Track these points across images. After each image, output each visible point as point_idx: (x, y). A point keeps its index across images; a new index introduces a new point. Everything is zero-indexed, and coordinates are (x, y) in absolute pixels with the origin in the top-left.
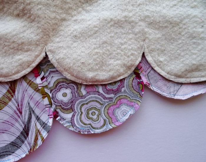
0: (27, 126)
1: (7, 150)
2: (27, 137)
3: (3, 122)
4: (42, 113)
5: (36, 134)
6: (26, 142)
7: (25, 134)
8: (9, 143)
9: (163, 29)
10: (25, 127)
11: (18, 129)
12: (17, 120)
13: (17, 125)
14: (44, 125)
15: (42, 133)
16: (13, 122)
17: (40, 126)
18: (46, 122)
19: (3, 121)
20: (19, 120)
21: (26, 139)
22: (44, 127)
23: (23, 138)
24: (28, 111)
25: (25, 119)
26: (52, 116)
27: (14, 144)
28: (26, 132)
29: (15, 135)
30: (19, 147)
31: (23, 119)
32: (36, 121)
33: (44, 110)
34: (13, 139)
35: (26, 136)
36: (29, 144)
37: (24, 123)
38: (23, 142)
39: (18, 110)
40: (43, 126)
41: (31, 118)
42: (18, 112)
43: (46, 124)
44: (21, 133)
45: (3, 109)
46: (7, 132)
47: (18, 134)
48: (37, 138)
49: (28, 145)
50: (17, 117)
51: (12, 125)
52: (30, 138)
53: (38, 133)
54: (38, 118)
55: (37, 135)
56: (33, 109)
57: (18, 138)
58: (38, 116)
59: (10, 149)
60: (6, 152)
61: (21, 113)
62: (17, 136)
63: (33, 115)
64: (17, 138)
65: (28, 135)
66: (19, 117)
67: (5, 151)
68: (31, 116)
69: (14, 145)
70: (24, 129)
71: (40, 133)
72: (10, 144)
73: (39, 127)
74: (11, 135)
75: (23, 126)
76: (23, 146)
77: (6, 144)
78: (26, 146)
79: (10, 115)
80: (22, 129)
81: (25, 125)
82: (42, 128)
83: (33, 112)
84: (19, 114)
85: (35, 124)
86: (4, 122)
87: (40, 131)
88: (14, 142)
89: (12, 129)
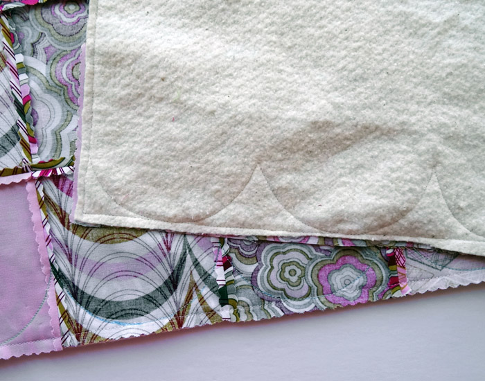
0: (176, 272)
1: (138, 307)
2: (175, 291)
3: (137, 259)
4: (205, 254)
5: (190, 288)
6: (171, 299)
7: (171, 286)
8: (142, 295)
9: (470, 150)
10: (172, 273)
11: (160, 276)
12: (160, 260)
13: (159, 267)
14: (205, 276)
15: (200, 288)
16: (154, 261)
17: (199, 277)
18: (209, 272)
19: (137, 257)
20: (164, 260)
21: (172, 293)
22: (205, 279)
23: (167, 293)
24: (181, 248)
25: (174, 260)
26: (221, 263)
27: (150, 299)
28: (172, 283)
29: (154, 285)
30: (158, 305)
31: (172, 260)
32: (193, 267)
33: (209, 251)
34: (150, 289)
35: (172, 289)
36: (176, 303)
37: (171, 267)
38: (166, 298)
39: (165, 243)
40: (203, 278)
41: (185, 260)
42: (164, 247)
43: (209, 275)
44: (165, 283)
45: (140, 238)
46: (142, 277)
47: (160, 283)
48: (192, 296)
49: (173, 304)
50: (161, 256)
51: (152, 267)
52: (178, 294)
53: (194, 288)
54: (196, 264)
55: (191, 290)
56: (191, 246)
57: (159, 289)
58: (196, 260)
59: (143, 305)
60: (135, 309)
61: (169, 249)
62: (157, 287)
63: (188, 257)
64: (157, 289)
65: (175, 287)
66: (165, 255)
67: (134, 307)
68: (185, 258)
69: (150, 301)
70: (170, 277)
71: (197, 287)
72: (144, 297)
73: (197, 277)
74: (147, 284)
75: (170, 272)
76: (165, 305)
77: (137, 297)
78: (171, 307)
79: (151, 250)
80: (166, 277)
81: (174, 271)
82: (201, 280)
83: (190, 250)
84: (166, 250)
85: (190, 272)
86: (140, 259)
87: (198, 284)
88: (151, 295)
89: (151, 274)
